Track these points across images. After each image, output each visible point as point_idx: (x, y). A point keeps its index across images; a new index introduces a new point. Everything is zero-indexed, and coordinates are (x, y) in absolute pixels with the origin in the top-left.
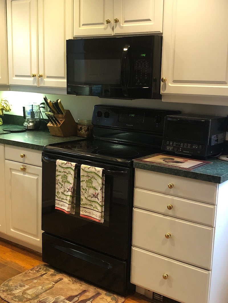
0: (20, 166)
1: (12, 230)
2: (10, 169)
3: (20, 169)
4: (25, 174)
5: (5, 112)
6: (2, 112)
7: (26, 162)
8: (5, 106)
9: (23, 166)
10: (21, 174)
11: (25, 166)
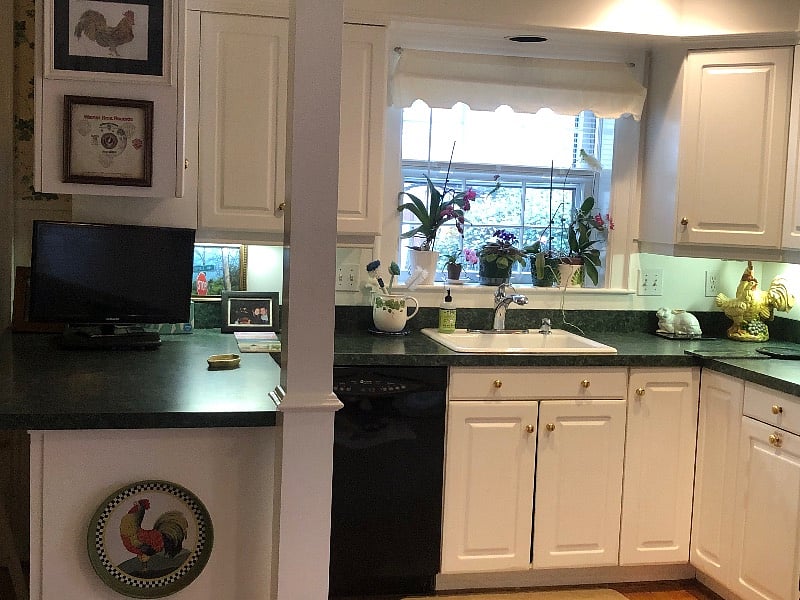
0: (770, 433)
1: (741, 580)
2: (751, 438)
3: (768, 441)
4: (779, 454)
5: (776, 313)
6: (771, 312)
7: (784, 425)
8: (777, 297)
9: (776, 433)
10: (770, 452)
11: (781, 435)
